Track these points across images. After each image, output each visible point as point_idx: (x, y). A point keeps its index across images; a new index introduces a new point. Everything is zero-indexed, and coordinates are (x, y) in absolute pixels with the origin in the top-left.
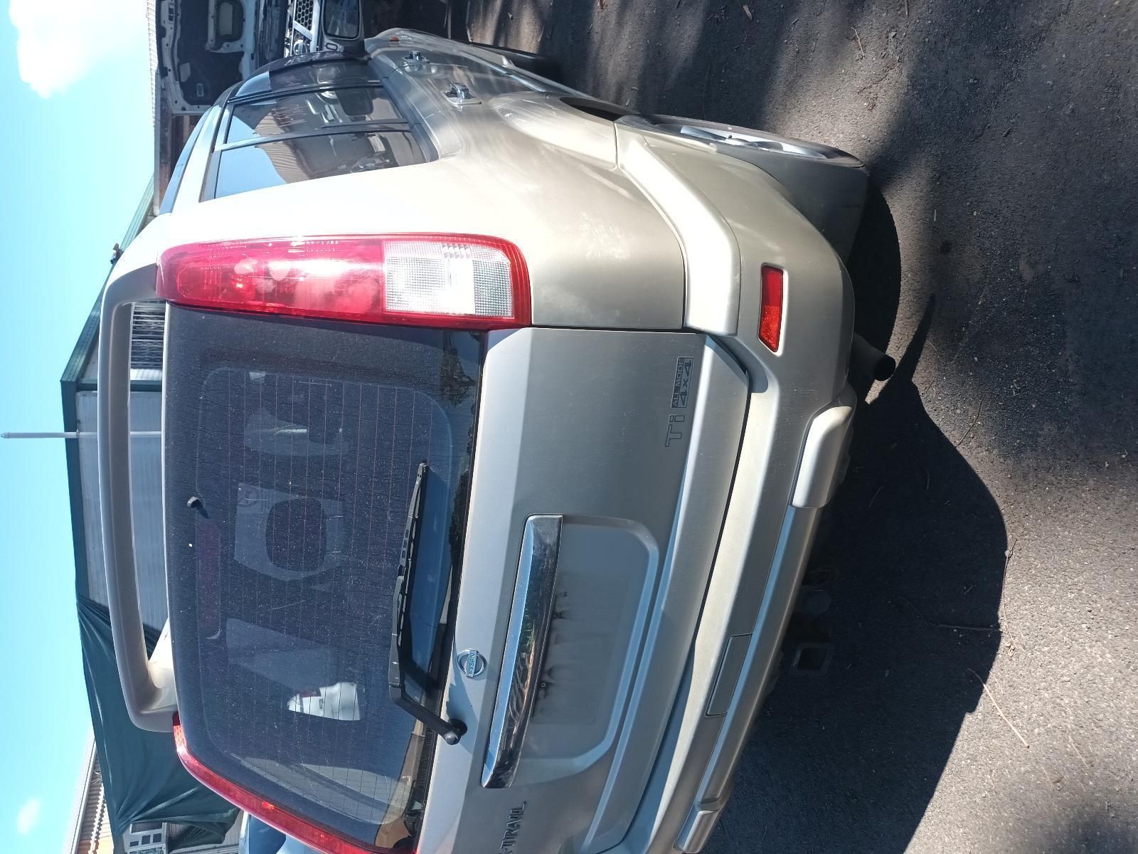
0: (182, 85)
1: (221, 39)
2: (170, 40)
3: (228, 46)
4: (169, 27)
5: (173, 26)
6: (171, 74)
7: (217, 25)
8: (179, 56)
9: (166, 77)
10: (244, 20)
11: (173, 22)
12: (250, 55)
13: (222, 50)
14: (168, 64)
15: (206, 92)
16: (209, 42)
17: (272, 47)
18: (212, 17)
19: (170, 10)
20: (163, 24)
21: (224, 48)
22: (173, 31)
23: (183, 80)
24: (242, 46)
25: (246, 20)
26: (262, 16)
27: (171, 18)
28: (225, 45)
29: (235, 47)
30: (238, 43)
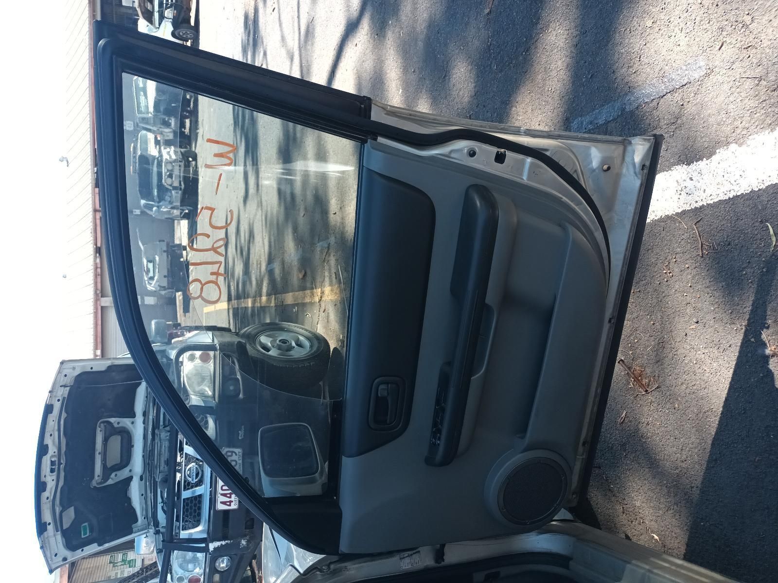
0: (65, 533)
1: (108, 471)
2: (51, 493)
3: (116, 475)
4: (50, 481)
5: (54, 477)
6: (50, 528)
7: (104, 460)
8: (61, 504)
9: (45, 533)
10: (133, 446)
11: (55, 473)
12: (139, 477)
13: (110, 482)
14: (47, 517)
15: (91, 531)
16: (96, 478)
17: (162, 468)
18: (99, 453)
19: (52, 463)
20: (43, 479)
21: (112, 479)
22: (54, 483)
23: (65, 526)
24: (130, 471)
25: (135, 446)
26: (150, 437)
27: (52, 471)
28: (113, 475)
29: (124, 474)
30: (127, 470)
